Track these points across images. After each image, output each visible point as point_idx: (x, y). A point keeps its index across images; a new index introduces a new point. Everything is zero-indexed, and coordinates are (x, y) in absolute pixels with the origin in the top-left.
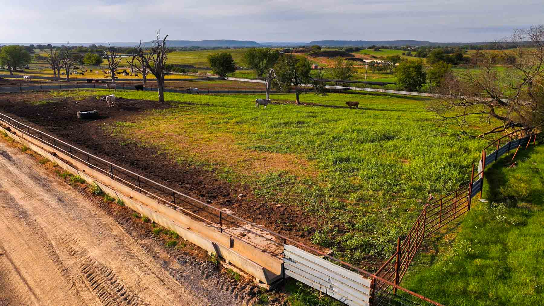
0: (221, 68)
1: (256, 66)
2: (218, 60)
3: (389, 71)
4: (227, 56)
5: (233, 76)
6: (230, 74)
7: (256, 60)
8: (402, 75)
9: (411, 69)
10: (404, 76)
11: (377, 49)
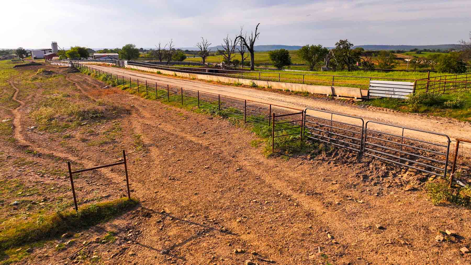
0: (280, 62)
1: (309, 59)
2: (277, 55)
3: (430, 68)
4: (285, 52)
5: (289, 68)
6: (287, 67)
7: (310, 55)
8: (442, 65)
9: (452, 59)
10: (445, 66)
11: (419, 52)
